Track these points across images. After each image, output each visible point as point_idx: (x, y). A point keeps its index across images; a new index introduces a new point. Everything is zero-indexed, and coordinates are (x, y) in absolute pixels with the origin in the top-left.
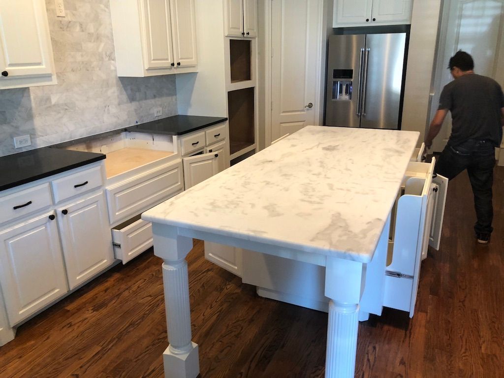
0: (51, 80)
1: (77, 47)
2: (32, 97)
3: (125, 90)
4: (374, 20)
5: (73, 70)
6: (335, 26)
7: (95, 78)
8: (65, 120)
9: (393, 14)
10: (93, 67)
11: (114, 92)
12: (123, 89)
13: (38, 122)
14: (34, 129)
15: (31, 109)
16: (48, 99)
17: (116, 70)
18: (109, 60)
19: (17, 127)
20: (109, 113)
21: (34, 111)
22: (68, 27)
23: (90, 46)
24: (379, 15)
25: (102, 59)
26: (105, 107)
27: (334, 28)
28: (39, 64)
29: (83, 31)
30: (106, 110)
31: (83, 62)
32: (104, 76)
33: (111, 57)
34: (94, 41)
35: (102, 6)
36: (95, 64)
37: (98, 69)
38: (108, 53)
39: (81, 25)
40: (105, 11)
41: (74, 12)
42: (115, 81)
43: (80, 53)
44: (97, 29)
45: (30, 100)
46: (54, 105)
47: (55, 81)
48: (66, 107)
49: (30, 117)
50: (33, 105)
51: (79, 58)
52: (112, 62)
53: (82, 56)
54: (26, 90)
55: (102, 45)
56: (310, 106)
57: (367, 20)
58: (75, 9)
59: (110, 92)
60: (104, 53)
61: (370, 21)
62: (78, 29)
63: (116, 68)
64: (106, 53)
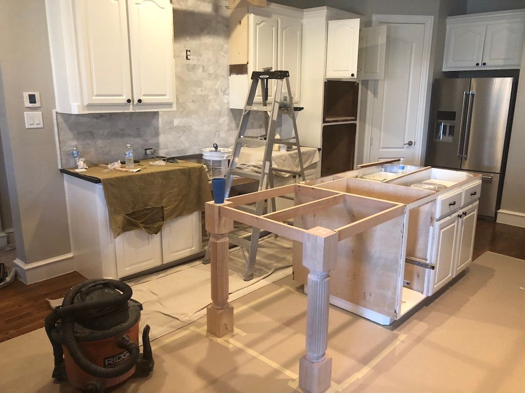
0: (172, 107)
1: (198, 84)
2: (160, 120)
3: (235, 120)
4: (484, 64)
5: (193, 101)
6: (445, 69)
7: (210, 109)
8: (183, 138)
9: (505, 59)
10: (210, 100)
11: (225, 121)
12: (233, 118)
13: (162, 139)
14: (158, 143)
15: (158, 128)
16: (172, 122)
17: (228, 103)
18: (223, 95)
19: (147, 141)
20: (219, 137)
21: (160, 130)
22: (193, 69)
23: (208, 83)
24: (490, 60)
25: (217, 94)
26: (216, 132)
27: (443, 72)
28: (164, 95)
29: (204, 72)
30: (217, 134)
31: (202, 96)
32: (218, 108)
33: (225, 92)
34: (212, 80)
35: (222, 53)
36: (211, 97)
37: (213, 101)
38: (223, 90)
39: (204, 67)
40: (224, 56)
41: (199, 58)
42: (227, 111)
43: (200, 88)
44: (216, 71)
45: (158, 121)
46: (175, 127)
47: (174, 108)
48: (185, 129)
49: (157, 134)
50: (160, 125)
51: (199, 92)
52: (226, 96)
53: (202, 91)
54: (156, 114)
55: (219, 83)
56: (410, 144)
57: (477, 64)
58: (200, 55)
59: (221, 120)
60: (220, 90)
61: (480, 65)
62: (201, 69)
63: (229, 101)
64: (221, 90)
